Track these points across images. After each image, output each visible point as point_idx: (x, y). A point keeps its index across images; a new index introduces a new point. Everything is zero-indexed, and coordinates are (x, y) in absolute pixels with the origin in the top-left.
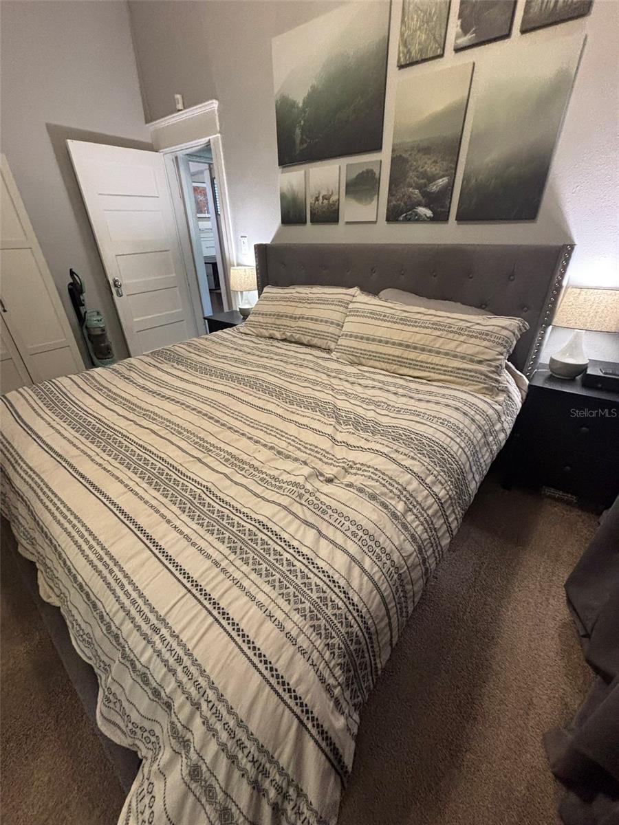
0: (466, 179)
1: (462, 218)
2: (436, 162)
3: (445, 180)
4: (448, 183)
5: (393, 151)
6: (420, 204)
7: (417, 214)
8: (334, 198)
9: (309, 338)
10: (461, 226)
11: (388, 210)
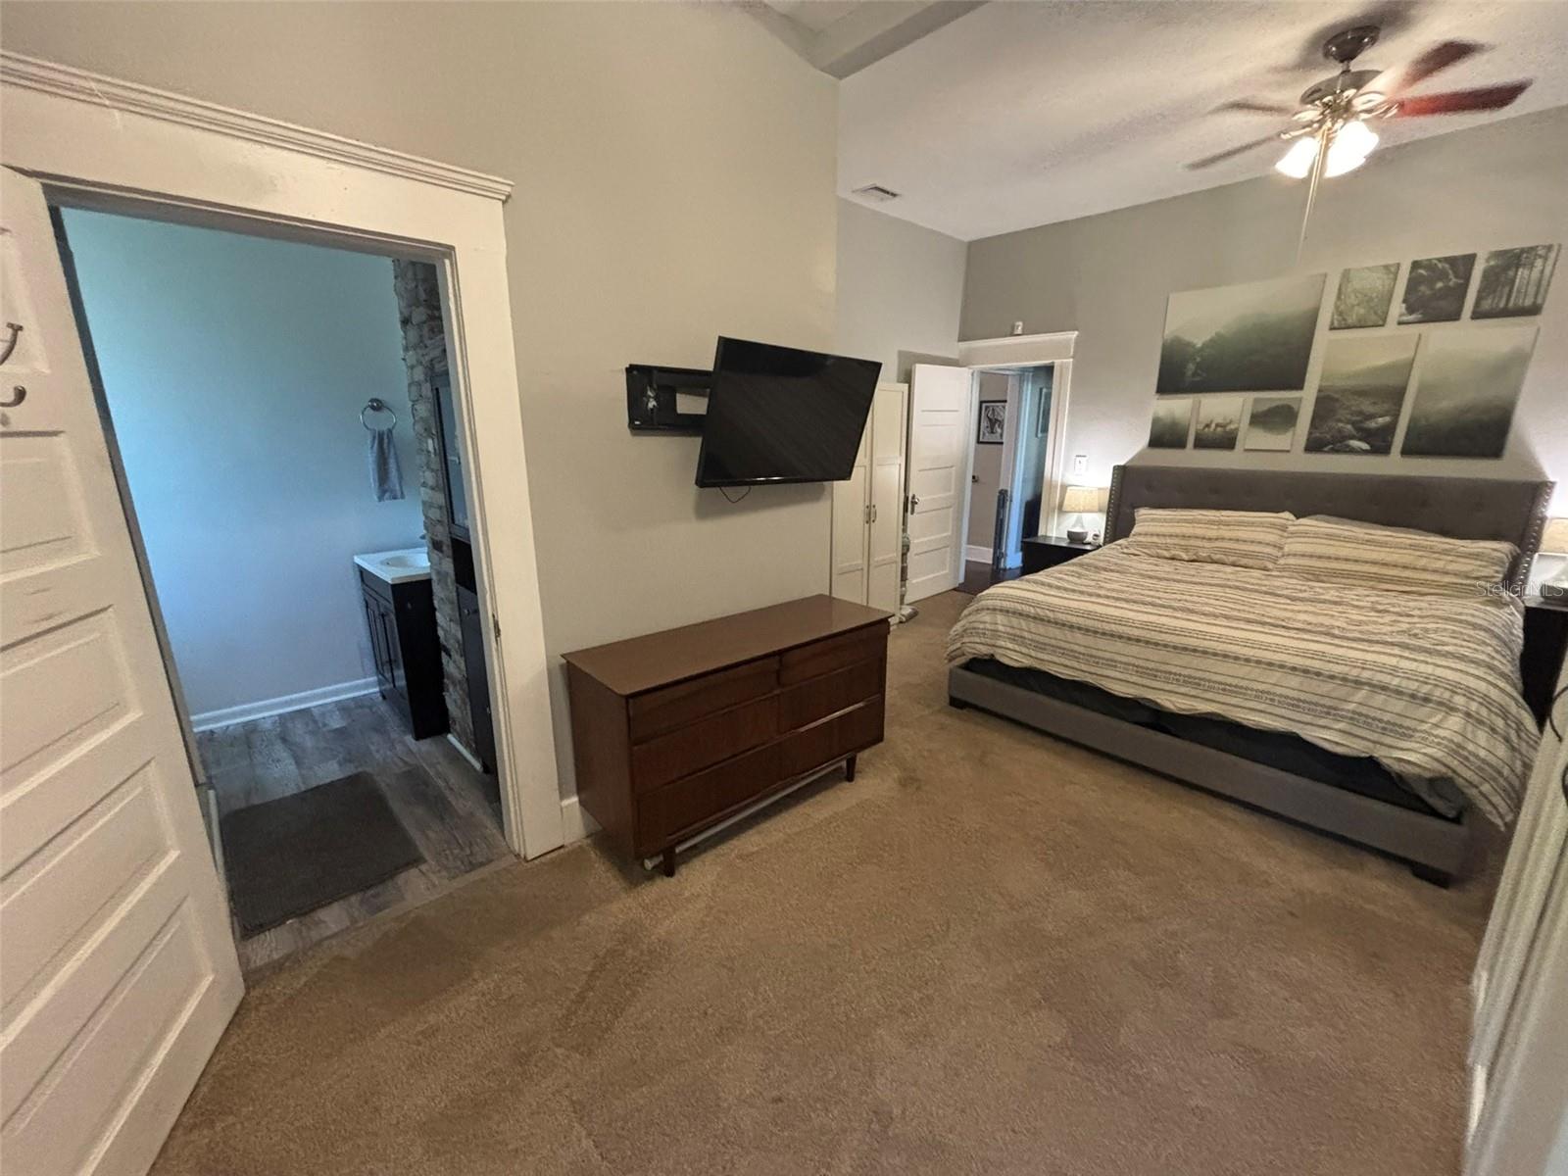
0: (1413, 420)
1: (1406, 451)
2: (1375, 403)
3: (1387, 419)
4: (1390, 423)
5: (1320, 391)
6: (1353, 437)
7: (1348, 446)
8: (1232, 427)
9: (1235, 558)
10: (1406, 459)
11: (1308, 440)
